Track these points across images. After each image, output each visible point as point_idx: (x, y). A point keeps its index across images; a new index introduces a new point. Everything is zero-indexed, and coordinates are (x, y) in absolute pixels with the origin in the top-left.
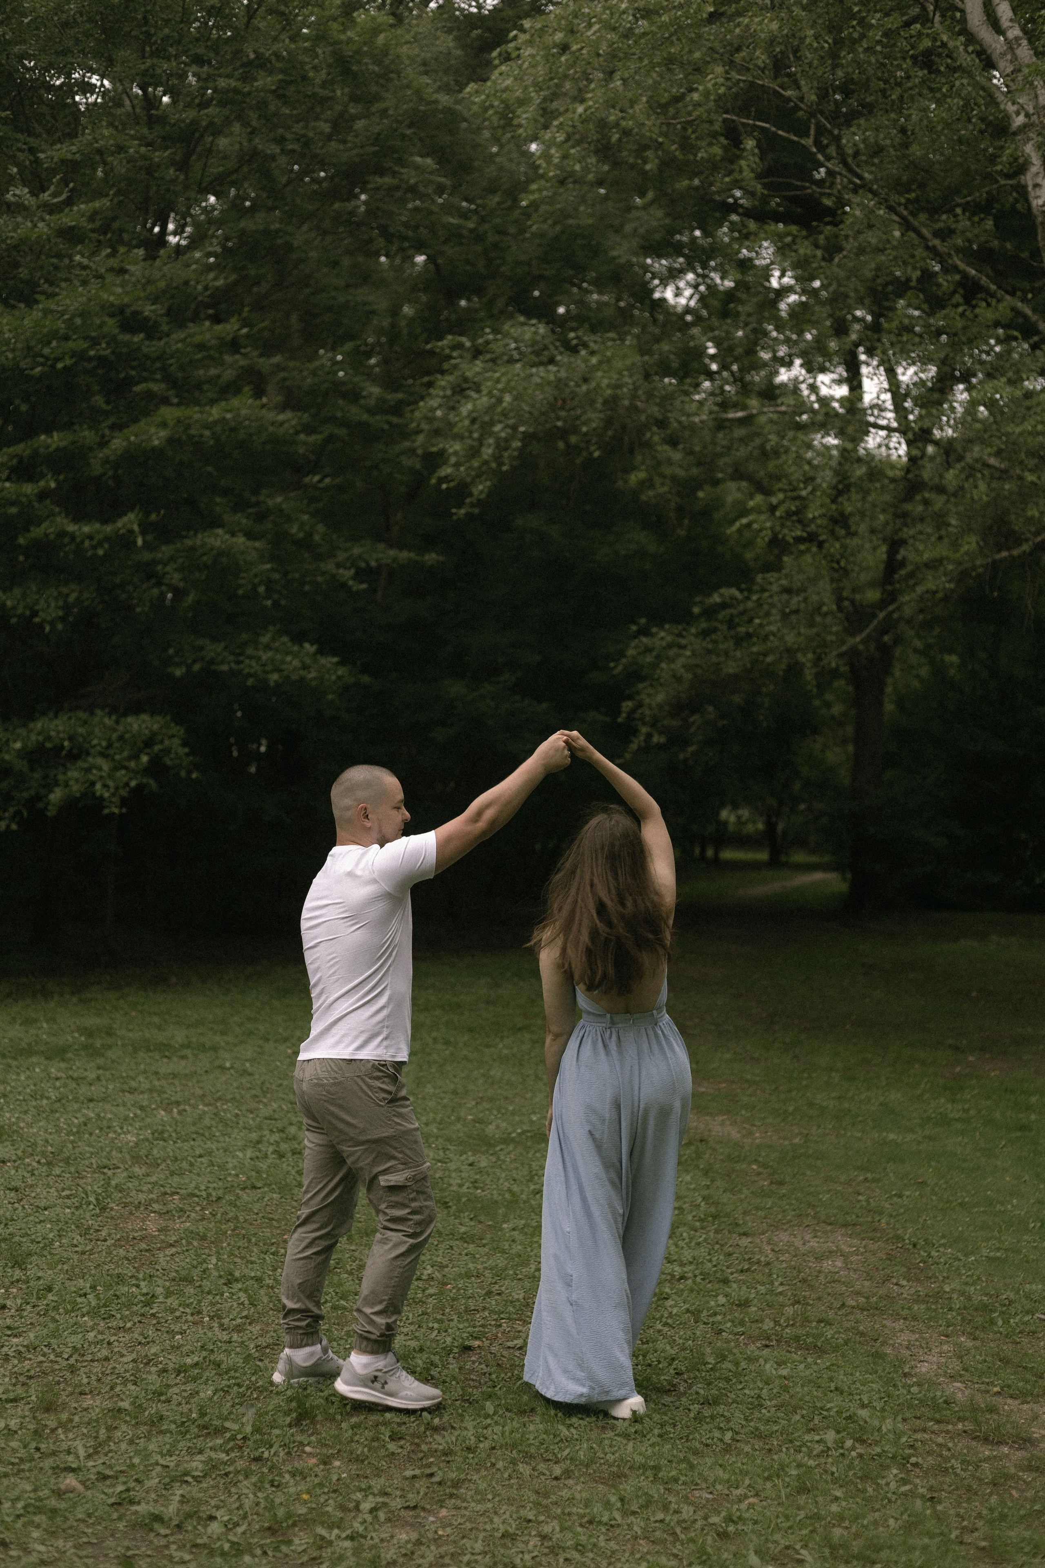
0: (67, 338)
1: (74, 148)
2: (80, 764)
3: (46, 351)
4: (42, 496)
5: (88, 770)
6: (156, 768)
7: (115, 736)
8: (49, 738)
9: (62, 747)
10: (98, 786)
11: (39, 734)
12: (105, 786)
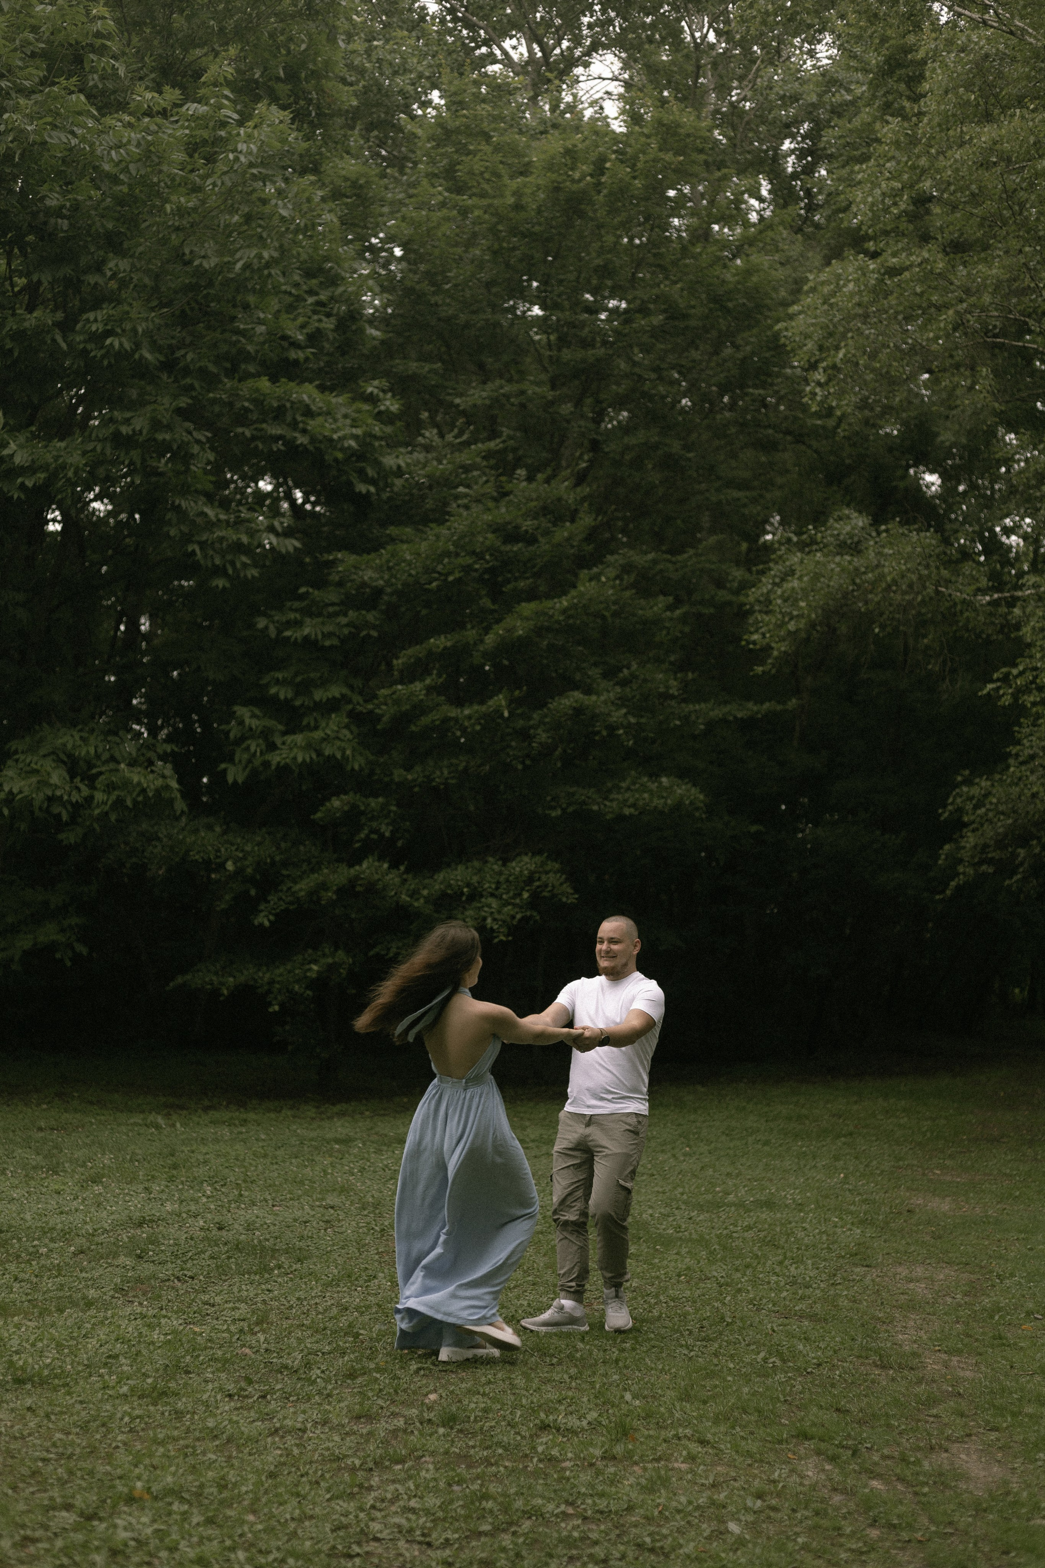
0: (457, 555)
1: (484, 394)
2: (476, 904)
3: (440, 568)
4: (429, 689)
5: (480, 909)
6: (536, 901)
7: (502, 879)
8: (450, 886)
9: (462, 893)
10: (489, 920)
11: (441, 883)
12: (495, 920)
